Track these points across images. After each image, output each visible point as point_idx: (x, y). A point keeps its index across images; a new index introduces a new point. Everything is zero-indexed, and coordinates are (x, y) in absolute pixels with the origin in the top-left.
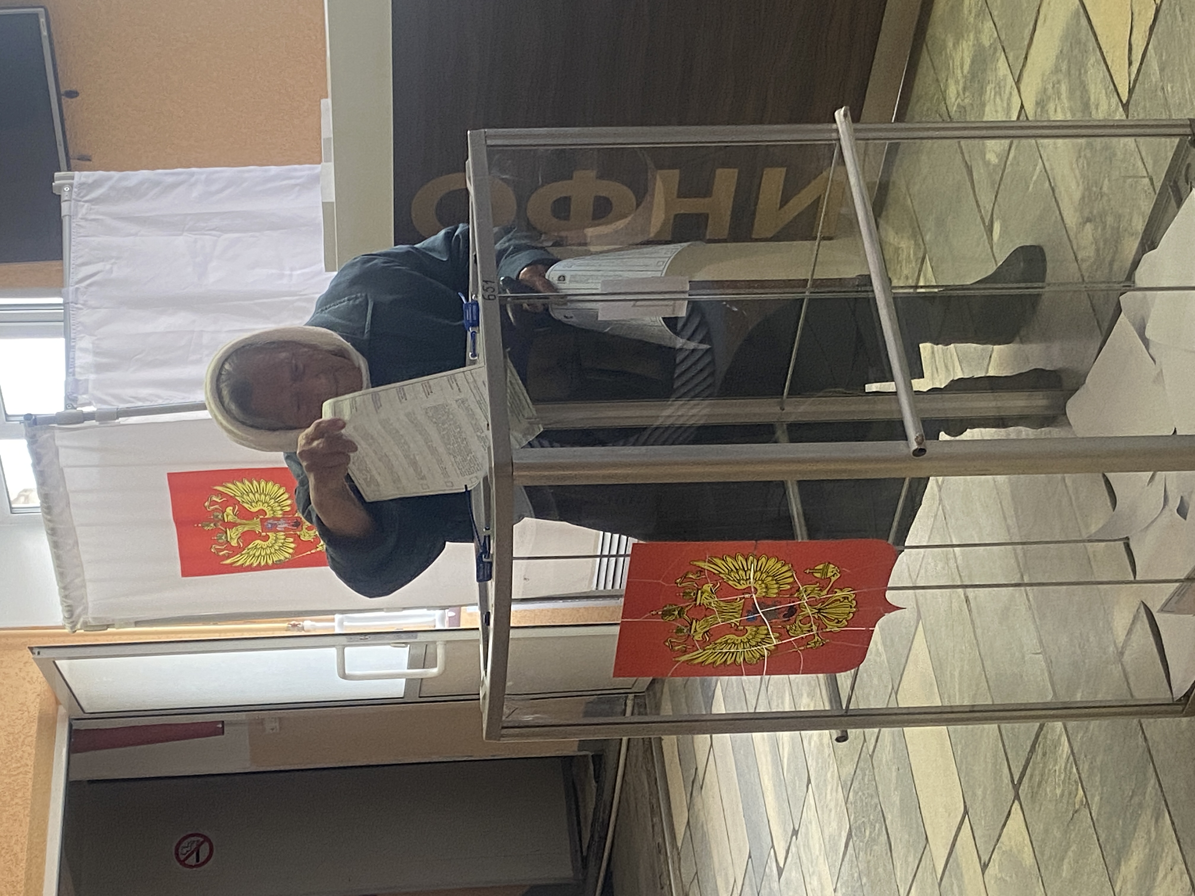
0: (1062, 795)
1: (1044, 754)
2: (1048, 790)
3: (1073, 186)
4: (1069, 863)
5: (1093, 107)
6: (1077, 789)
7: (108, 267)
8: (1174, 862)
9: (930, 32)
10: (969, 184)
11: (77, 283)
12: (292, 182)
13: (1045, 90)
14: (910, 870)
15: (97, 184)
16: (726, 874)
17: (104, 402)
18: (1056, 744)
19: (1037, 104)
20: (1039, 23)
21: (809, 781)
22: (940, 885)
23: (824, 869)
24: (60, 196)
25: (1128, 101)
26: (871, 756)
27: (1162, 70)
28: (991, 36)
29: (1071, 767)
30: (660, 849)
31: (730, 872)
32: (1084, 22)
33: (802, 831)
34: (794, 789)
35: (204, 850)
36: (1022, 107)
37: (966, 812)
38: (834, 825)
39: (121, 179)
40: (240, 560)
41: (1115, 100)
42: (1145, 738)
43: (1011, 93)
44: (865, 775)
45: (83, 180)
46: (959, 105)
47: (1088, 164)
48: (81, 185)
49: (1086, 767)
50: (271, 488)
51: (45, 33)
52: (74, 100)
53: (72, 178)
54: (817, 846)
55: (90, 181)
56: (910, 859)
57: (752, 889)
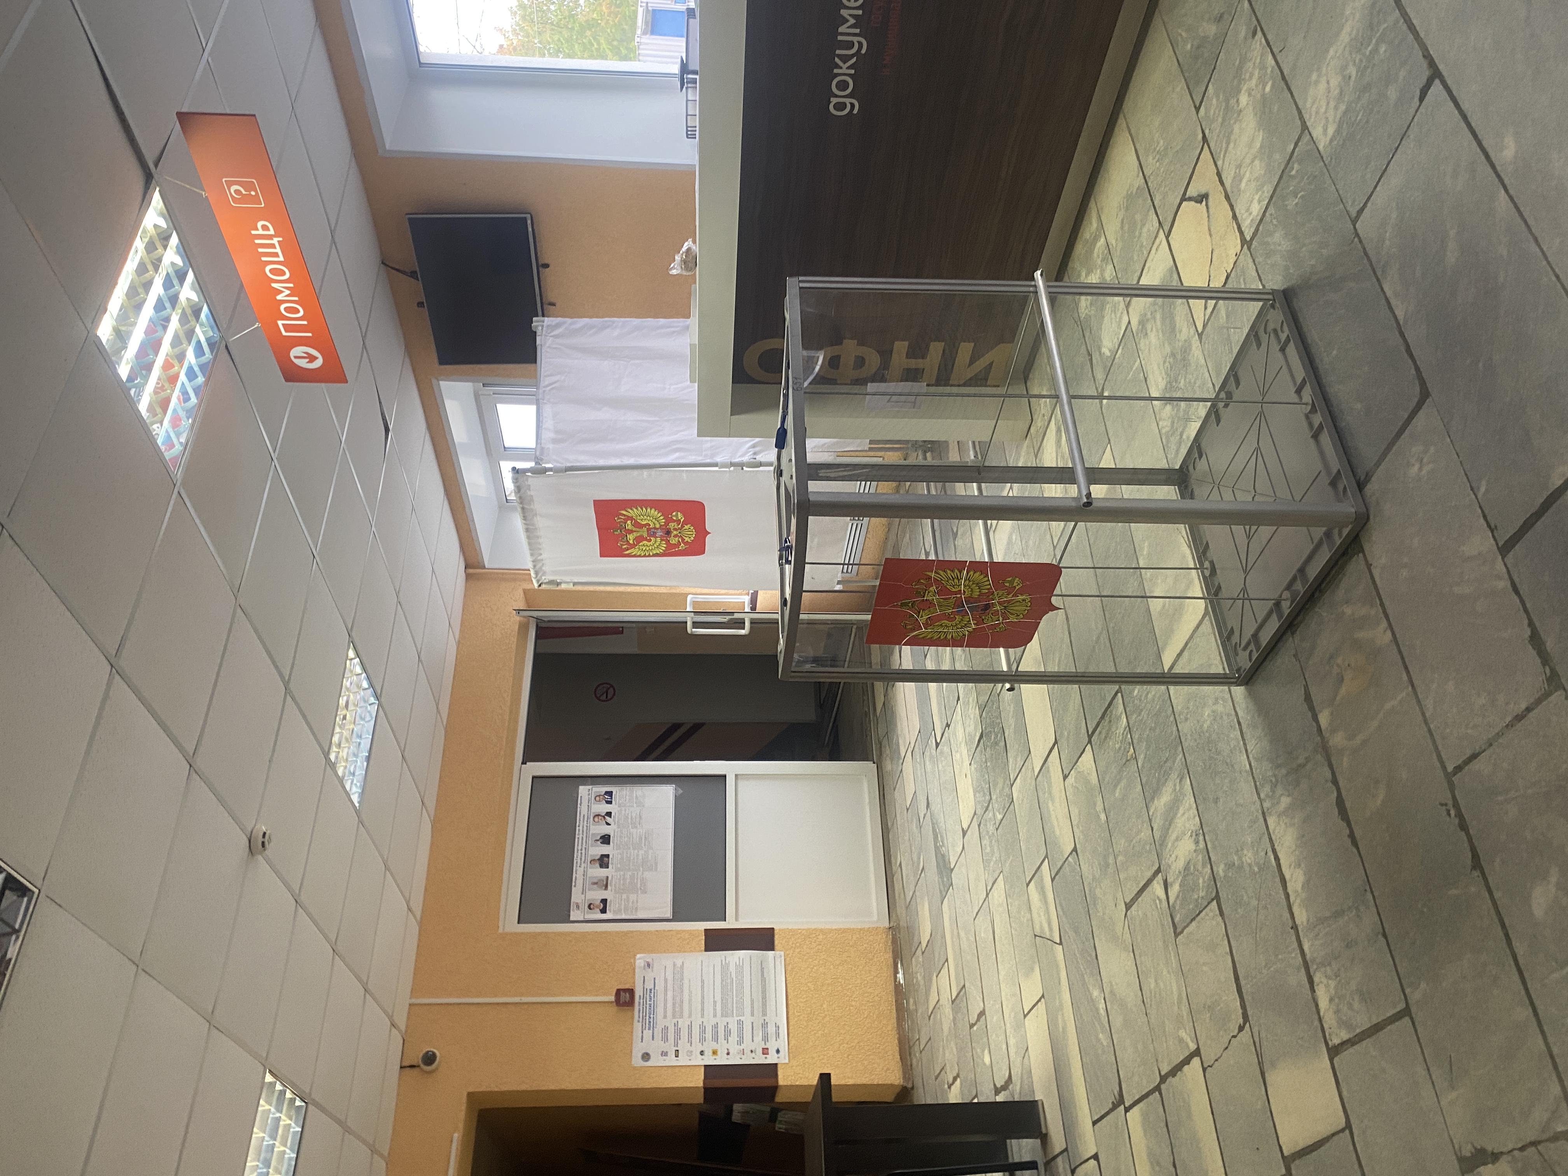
0: (1120, 748)
1: (1110, 721)
2: (1110, 743)
3: (1160, 379)
4: (1121, 789)
5: (1177, 330)
6: (1130, 748)
7: (563, 378)
8: (1190, 808)
9: (1070, 265)
10: (1089, 365)
11: (544, 387)
12: (673, 329)
13: (1146, 315)
14: (1017, 766)
15: (558, 326)
16: (905, 738)
17: (558, 462)
18: (1119, 718)
19: (1140, 323)
20: (1145, 271)
21: (959, 699)
22: (1036, 779)
23: (964, 751)
24: (536, 332)
25: (1202, 332)
26: (999, 695)
27: (1228, 316)
28: (1111, 274)
29: (1127, 734)
30: (867, 714)
31: (907, 736)
32: (1175, 276)
33: (952, 726)
34: (948, 701)
35: (611, 691)
36: (1129, 322)
37: (1056, 742)
38: (972, 727)
39: (571, 324)
40: (634, 551)
41: (1193, 330)
42: (1178, 730)
43: (1122, 313)
44: (993, 704)
45: (549, 323)
46: (1086, 314)
47: (1171, 368)
48: (548, 326)
49: (1137, 736)
50: (653, 512)
51: (530, 229)
52: (547, 269)
53: (543, 322)
54: (961, 736)
55: (554, 323)
56: (1019, 759)
57: (919, 749)
